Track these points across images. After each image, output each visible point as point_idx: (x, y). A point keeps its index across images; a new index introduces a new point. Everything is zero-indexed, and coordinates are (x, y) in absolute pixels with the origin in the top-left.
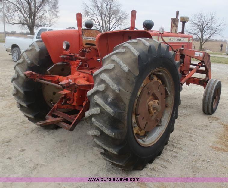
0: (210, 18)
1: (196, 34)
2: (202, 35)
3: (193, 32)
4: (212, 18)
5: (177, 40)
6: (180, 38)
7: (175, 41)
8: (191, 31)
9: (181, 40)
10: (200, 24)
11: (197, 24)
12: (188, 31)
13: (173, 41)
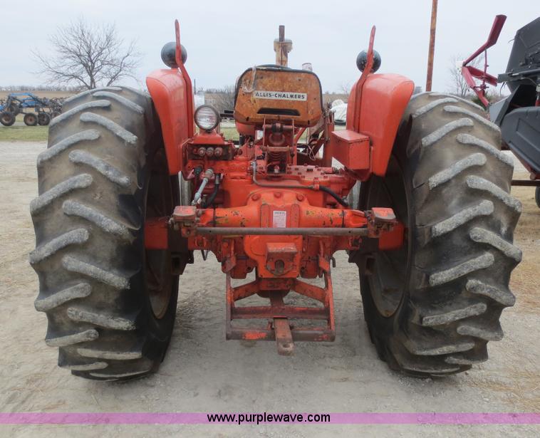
0: (104, 39)
1: (76, 77)
2: (92, 81)
3: (71, 72)
4: (109, 39)
8: (63, 70)
10: (83, 52)
11: (75, 52)
12: (56, 70)
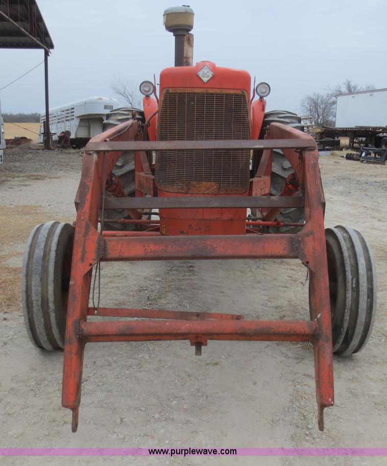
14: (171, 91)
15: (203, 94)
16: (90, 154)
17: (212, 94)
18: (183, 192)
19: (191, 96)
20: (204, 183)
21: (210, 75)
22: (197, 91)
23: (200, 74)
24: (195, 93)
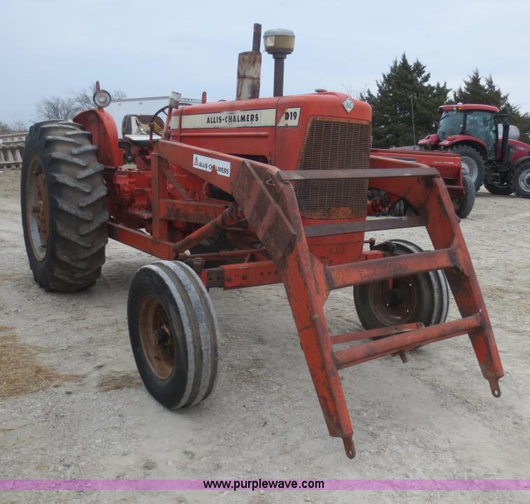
5: (230, 119)
6: (239, 114)
7: (223, 124)
9: (243, 119)
13: (217, 125)
14: (318, 119)
15: (345, 123)
16: (287, 184)
17: (352, 124)
18: (325, 218)
19: (336, 124)
20: (342, 208)
21: (352, 106)
22: (341, 120)
23: (345, 104)
24: (339, 123)
